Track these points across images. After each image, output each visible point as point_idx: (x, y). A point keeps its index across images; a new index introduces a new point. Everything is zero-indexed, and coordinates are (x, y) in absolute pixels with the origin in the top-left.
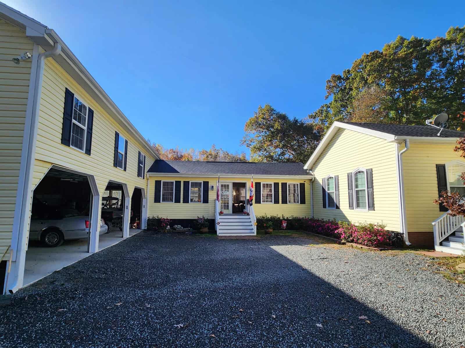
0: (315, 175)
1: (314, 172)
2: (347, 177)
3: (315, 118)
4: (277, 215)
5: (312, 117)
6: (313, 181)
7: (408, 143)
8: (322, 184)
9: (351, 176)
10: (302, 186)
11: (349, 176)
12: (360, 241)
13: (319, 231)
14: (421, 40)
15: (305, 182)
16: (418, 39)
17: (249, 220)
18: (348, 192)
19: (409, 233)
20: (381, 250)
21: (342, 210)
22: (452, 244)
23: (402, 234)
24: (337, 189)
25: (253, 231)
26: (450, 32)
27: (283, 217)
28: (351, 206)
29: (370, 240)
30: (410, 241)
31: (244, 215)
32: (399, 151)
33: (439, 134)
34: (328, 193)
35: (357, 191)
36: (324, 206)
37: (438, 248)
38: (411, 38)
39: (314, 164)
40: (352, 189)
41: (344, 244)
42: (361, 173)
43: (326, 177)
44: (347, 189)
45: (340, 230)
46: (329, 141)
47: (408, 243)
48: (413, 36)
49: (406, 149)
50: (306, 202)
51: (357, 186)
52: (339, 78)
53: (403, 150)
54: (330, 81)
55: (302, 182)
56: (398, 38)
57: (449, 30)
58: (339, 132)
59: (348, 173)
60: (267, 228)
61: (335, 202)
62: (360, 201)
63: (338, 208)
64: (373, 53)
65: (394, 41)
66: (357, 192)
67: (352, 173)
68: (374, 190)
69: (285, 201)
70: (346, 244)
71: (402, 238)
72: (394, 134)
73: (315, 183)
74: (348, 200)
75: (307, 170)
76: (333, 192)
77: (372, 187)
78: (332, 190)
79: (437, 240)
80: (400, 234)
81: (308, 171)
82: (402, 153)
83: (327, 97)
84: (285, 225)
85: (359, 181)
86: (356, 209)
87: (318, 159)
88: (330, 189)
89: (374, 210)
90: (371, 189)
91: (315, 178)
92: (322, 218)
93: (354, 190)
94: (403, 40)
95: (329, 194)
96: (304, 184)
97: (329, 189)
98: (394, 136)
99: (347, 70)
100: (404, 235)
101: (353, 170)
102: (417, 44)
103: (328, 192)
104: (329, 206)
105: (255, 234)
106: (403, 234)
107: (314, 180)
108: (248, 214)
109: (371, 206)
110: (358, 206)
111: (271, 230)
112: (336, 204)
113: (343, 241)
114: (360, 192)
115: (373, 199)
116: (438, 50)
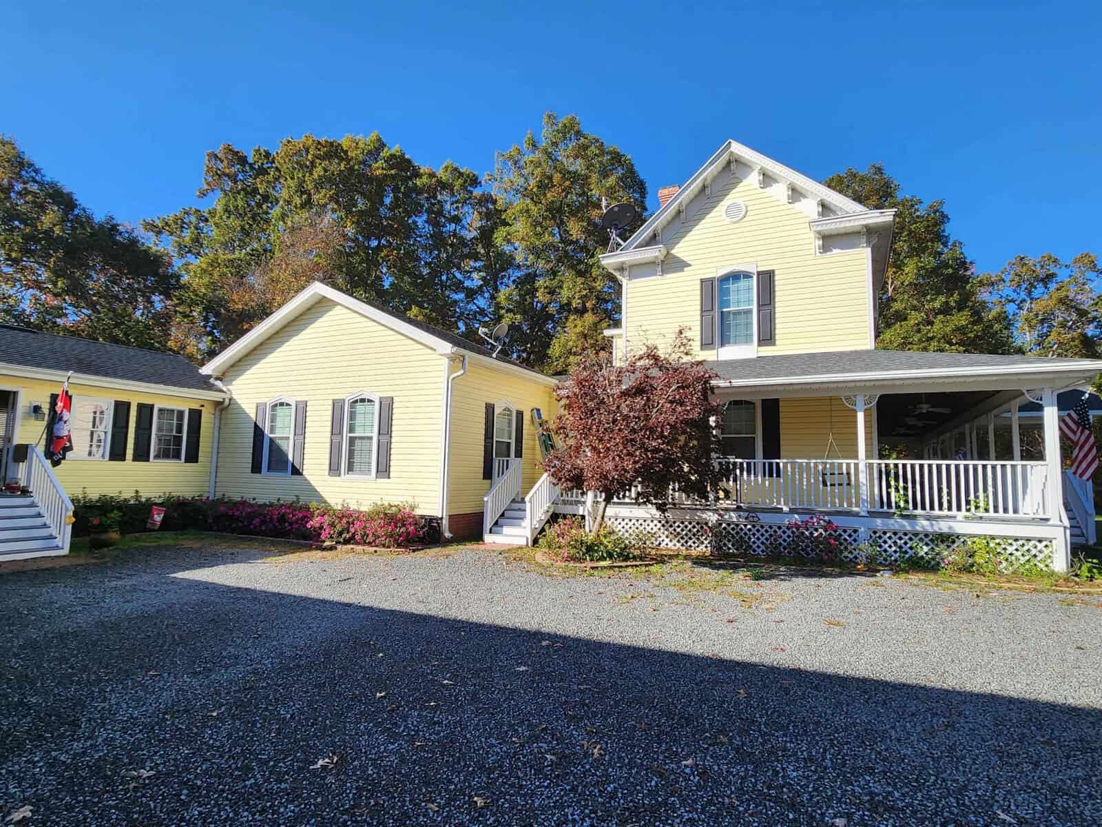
0: (233, 392)
1: (231, 384)
2: (330, 408)
3: (159, 233)
4: (120, 492)
5: (151, 227)
6: (224, 408)
7: (467, 361)
8: (253, 416)
9: (342, 408)
10: (196, 415)
11: (337, 406)
12: (370, 539)
13: (252, 527)
14: (409, 161)
15: (203, 406)
16: (406, 157)
17: (33, 511)
18: (328, 440)
19: (451, 517)
20: (414, 551)
21: (308, 478)
22: (506, 530)
23: (439, 520)
24: (299, 431)
25: (58, 542)
26: (446, 167)
27: (137, 497)
28: (334, 469)
29: (391, 536)
30: (450, 532)
31: (11, 497)
32: (450, 372)
33: (494, 355)
34: (271, 439)
35: (351, 438)
36: (256, 468)
37: (488, 538)
38: (395, 149)
39: (233, 366)
40: (341, 433)
41: (332, 548)
42: (366, 403)
43: (269, 400)
44: (329, 434)
45: (314, 522)
46: (287, 322)
47: (447, 535)
48: (397, 146)
49: (462, 372)
50: (200, 459)
51: (351, 429)
52: (243, 160)
53: (459, 373)
54: (216, 156)
55: (196, 406)
56: (373, 136)
57: (446, 164)
58: (320, 306)
59: (333, 400)
60: (104, 529)
61: (290, 458)
62: (356, 459)
63: (296, 472)
64: (331, 144)
65: (366, 139)
66: (352, 441)
67: (344, 400)
68: (393, 440)
69: (142, 455)
70: (336, 548)
71: (439, 526)
72: (451, 343)
73: (230, 411)
74: (328, 456)
75: (209, 377)
76: (288, 438)
77: (389, 433)
78: (282, 431)
79: (488, 523)
80: (437, 519)
81: (212, 380)
82: (454, 378)
83: (203, 194)
84: (158, 518)
85: (357, 419)
86: (347, 476)
87: (247, 355)
88: (277, 430)
89: (389, 478)
90: (388, 437)
91: (230, 400)
92: (252, 496)
93: (346, 435)
94: (381, 145)
95: (272, 441)
96: (201, 411)
97: (272, 430)
98: (451, 345)
99: (265, 151)
100: (444, 521)
101: (347, 395)
102: (402, 164)
103: (271, 436)
104: (269, 469)
105: (66, 551)
106: (442, 518)
107: (230, 404)
108: (25, 492)
109: (384, 470)
110: (350, 468)
111: (114, 535)
112: (293, 464)
113: (327, 543)
114: (358, 442)
115: (388, 455)
116: (432, 192)
